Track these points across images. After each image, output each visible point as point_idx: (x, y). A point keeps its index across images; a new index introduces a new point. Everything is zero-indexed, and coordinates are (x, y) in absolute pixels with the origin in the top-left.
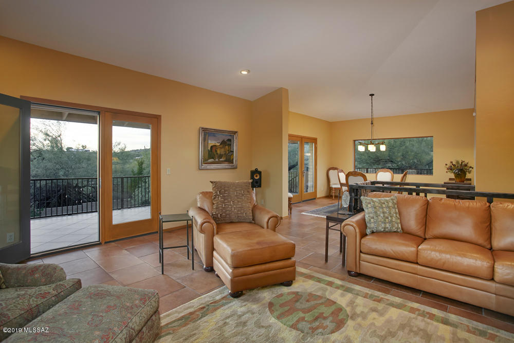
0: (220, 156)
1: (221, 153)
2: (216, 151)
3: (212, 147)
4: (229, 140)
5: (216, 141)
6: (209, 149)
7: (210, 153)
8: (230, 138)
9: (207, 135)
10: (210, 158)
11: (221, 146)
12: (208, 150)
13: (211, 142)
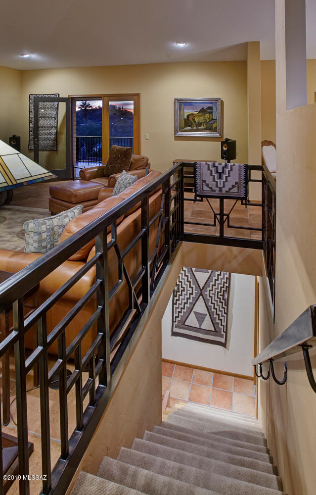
0: (200, 124)
1: (200, 121)
2: (194, 120)
3: (188, 116)
4: (211, 108)
5: (193, 109)
6: (186, 117)
7: (187, 121)
8: (210, 105)
9: (183, 105)
10: (186, 125)
11: (200, 114)
12: (185, 119)
13: (187, 112)
